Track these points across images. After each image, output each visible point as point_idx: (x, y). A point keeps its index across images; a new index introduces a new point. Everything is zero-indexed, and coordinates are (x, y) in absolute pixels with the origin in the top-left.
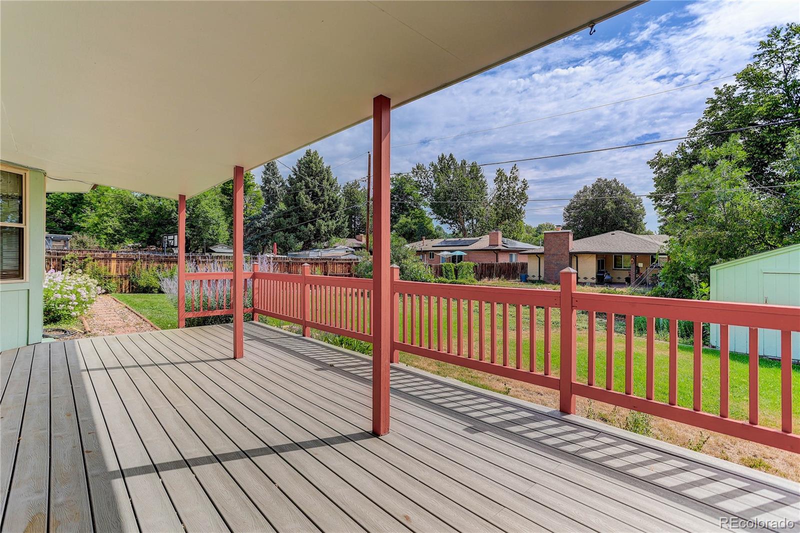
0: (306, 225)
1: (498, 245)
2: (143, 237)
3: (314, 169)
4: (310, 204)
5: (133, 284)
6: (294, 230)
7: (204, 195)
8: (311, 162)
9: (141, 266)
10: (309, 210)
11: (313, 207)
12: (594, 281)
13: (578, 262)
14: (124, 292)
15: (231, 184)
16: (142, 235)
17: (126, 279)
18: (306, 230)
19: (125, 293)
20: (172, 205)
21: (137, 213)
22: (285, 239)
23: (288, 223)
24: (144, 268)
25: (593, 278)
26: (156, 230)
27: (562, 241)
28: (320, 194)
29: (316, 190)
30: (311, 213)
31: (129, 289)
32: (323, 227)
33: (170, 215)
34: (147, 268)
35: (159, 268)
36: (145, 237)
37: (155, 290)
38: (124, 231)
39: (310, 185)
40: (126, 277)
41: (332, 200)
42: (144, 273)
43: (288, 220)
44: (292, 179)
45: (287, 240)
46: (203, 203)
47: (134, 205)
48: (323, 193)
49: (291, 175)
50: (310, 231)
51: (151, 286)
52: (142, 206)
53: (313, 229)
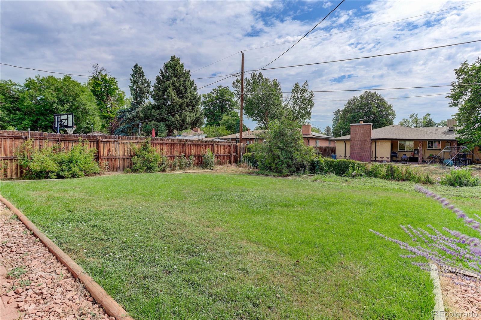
0: (173, 116)
1: (309, 134)
2: (25, 125)
3: (178, 71)
4: (177, 99)
5: (21, 167)
6: (164, 120)
7: (82, 91)
8: (176, 66)
9: (33, 146)
10: (177, 103)
11: (180, 102)
12: (389, 159)
13: (377, 146)
14: (9, 177)
15: (99, 87)
16: (24, 123)
17: (12, 162)
18: (174, 119)
19: (11, 178)
20: (53, 97)
21: (20, 104)
22: (156, 127)
23: (159, 114)
24: (37, 148)
25: (388, 158)
26: (39, 119)
27: (365, 131)
28: (184, 91)
29: (181, 88)
30: (178, 106)
31: (17, 174)
32: (188, 118)
33: (52, 105)
34: (40, 148)
35: (55, 149)
36: (28, 124)
37: (53, 175)
38: (6, 119)
39: (176, 83)
40: (12, 159)
41: (193, 97)
42: (36, 154)
43: (158, 111)
44: (160, 78)
45: (158, 128)
46: (82, 97)
47: (16, 96)
48: (186, 90)
49: (159, 76)
50: (177, 120)
51: (48, 170)
52: (24, 98)
53: (179, 119)
